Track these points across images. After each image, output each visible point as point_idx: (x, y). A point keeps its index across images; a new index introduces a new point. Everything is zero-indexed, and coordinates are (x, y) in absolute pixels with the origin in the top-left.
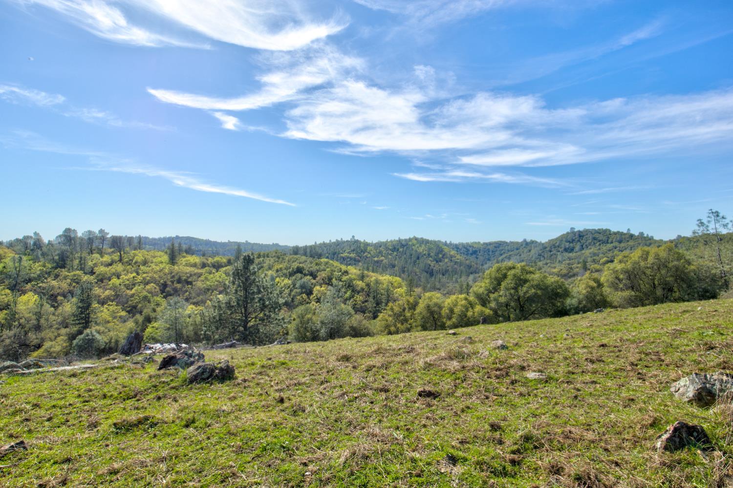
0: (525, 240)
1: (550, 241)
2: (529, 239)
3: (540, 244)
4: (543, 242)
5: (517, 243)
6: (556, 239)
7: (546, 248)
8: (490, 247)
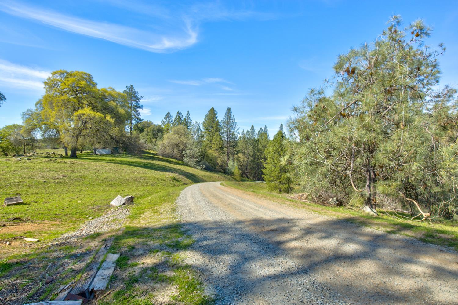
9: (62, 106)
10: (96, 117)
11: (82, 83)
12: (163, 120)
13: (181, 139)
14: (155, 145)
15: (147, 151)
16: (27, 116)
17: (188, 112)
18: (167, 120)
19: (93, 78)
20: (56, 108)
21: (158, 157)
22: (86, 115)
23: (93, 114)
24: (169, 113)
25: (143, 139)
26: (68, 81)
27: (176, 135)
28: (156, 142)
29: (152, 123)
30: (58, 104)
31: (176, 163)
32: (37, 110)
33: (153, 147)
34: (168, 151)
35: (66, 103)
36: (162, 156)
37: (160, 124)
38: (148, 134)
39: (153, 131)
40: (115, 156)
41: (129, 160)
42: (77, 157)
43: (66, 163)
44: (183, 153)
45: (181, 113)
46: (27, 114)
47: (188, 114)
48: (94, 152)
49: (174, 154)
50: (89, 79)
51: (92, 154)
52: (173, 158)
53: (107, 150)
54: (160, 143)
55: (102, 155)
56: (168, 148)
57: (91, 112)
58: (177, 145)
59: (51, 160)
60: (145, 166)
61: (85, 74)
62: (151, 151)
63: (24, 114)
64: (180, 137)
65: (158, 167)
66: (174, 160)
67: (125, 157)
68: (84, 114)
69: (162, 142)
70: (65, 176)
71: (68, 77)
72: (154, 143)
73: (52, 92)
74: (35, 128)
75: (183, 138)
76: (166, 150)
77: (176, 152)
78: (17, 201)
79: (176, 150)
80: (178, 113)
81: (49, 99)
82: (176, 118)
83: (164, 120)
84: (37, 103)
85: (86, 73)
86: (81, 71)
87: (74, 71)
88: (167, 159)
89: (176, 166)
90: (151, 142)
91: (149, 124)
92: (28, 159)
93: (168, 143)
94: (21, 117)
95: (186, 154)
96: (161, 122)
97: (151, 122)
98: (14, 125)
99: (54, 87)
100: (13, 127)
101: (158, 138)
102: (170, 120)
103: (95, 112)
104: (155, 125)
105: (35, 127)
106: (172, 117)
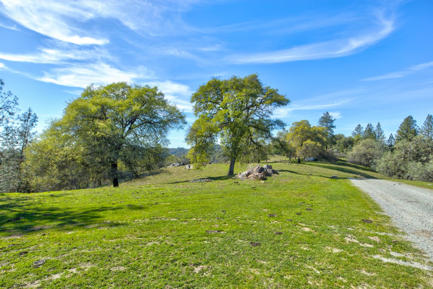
10: (313, 144)
12: (353, 132)
13: (368, 150)
14: (346, 154)
15: (340, 158)
17: (379, 123)
18: (358, 131)
19: (309, 122)
21: (348, 163)
22: (308, 143)
23: (311, 143)
24: (359, 125)
25: (336, 149)
27: (364, 147)
28: (347, 151)
29: (344, 136)
31: (364, 169)
33: (344, 155)
34: (357, 159)
36: (352, 163)
37: (351, 135)
38: (340, 145)
39: (345, 142)
40: (317, 162)
41: (327, 165)
42: (300, 163)
44: (370, 162)
45: (371, 125)
47: (379, 125)
49: (362, 161)
50: (307, 124)
52: (361, 165)
53: (312, 158)
54: (349, 153)
55: (309, 161)
56: (356, 157)
58: (365, 155)
60: (339, 169)
62: (342, 159)
64: (367, 149)
65: (347, 171)
66: (362, 167)
67: (324, 163)
69: (351, 153)
72: (345, 152)
75: (370, 149)
76: (355, 159)
77: (363, 160)
79: (363, 159)
80: (368, 125)
82: (366, 130)
83: (355, 132)
85: (306, 120)
88: (356, 165)
89: (363, 171)
90: (343, 151)
91: (340, 137)
93: (356, 153)
95: (372, 162)
96: (352, 133)
97: (342, 135)
101: (348, 149)
102: (360, 131)
104: (346, 138)
106: (363, 128)
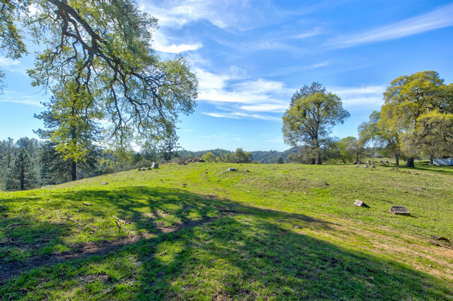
0: (271, 151)
1: (285, 151)
2: (273, 150)
3: (281, 153)
4: (282, 152)
5: (267, 152)
6: (288, 150)
7: (284, 155)
8: (254, 154)
9: (402, 113)
10: (446, 119)
11: (426, 84)
16: (362, 129)
19: (438, 74)
20: (395, 117)
22: (433, 118)
23: (441, 116)
26: (409, 86)
30: (398, 112)
32: (371, 122)
35: (405, 110)
42: (414, 167)
43: (409, 173)
46: (362, 127)
48: (430, 162)
50: (433, 76)
51: (428, 165)
53: (449, 160)
55: (441, 166)
57: (438, 115)
59: (394, 169)
61: (427, 73)
63: (360, 127)
68: (428, 119)
70: (423, 189)
71: (408, 82)
73: (391, 101)
74: (369, 139)
78: (404, 211)
81: (389, 109)
84: (372, 115)
85: (429, 72)
86: (423, 71)
87: (415, 73)
92: (373, 167)
94: (357, 130)
98: (348, 138)
99: (392, 96)
100: (348, 140)
103: (444, 114)
105: (368, 137)
